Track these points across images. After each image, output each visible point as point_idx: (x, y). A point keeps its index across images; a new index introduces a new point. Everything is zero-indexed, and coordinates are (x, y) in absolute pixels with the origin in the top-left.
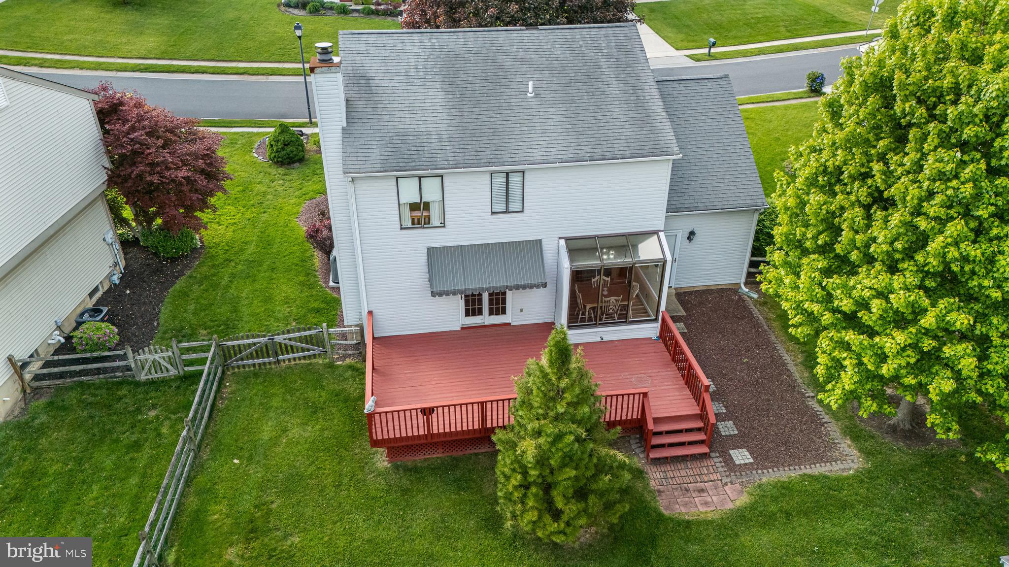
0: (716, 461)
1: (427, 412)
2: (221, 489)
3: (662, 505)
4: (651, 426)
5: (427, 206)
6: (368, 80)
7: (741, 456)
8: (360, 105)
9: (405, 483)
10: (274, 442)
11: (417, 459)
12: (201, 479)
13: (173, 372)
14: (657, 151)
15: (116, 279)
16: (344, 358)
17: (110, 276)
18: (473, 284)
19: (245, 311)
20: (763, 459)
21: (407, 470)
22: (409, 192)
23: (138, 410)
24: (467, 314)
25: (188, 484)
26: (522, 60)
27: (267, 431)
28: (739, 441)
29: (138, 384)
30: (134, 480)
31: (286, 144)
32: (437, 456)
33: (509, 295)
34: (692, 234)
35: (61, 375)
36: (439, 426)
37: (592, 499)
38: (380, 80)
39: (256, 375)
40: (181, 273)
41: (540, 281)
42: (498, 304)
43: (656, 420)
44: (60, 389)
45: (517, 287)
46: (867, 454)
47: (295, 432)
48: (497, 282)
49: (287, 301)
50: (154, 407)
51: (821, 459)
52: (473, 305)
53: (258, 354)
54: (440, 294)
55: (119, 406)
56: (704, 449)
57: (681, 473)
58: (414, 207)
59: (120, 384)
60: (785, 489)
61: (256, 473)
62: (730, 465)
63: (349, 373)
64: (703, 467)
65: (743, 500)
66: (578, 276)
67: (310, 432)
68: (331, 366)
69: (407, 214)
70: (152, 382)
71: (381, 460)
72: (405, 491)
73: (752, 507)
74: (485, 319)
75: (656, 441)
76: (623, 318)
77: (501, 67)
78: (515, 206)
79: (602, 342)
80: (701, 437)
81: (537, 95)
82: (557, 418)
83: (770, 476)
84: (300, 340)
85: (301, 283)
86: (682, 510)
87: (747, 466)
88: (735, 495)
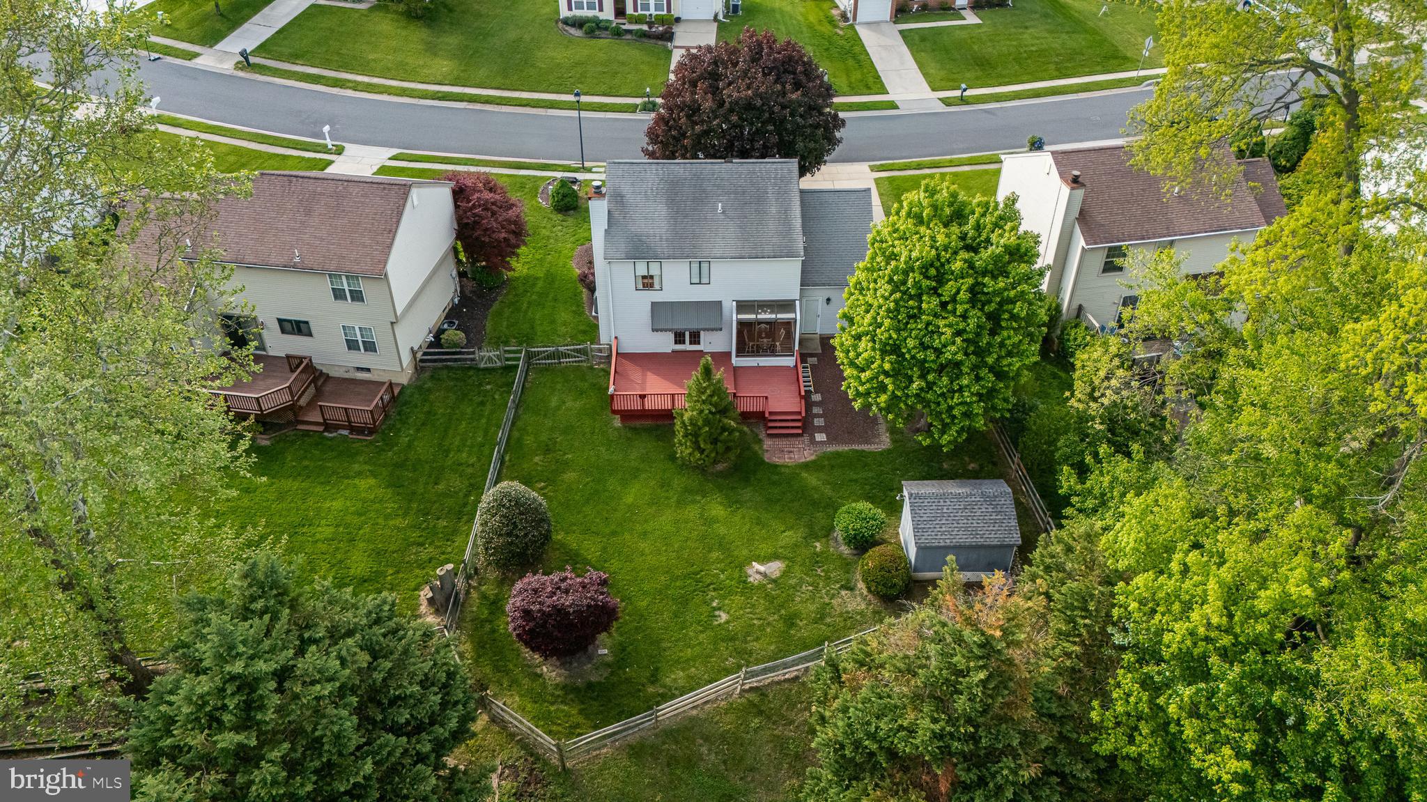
0: (806, 438)
1: (643, 397)
2: (530, 429)
3: (766, 458)
4: (767, 415)
5: (652, 277)
6: (622, 196)
7: (821, 437)
8: (616, 214)
9: (629, 435)
10: (558, 408)
11: (638, 424)
12: (519, 424)
13: (499, 364)
14: (790, 255)
15: (456, 301)
16: (599, 364)
17: (452, 300)
18: (679, 326)
19: (539, 329)
20: (832, 439)
21: (631, 428)
22: (642, 269)
23: (480, 385)
24: (676, 343)
25: (513, 424)
26: (718, 186)
27: (554, 402)
28: (820, 430)
29: (479, 370)
30: (484, 421)
31: (564, 196)
32: (648, 423)
33: (702, 333)
34: (828, 300)
35: (435, 361)
36: (650, 404)
37: (719, 444)
38: (630, 198)
39: (547, 370)
40: (495, 299)
41: (717, 326)
42: (695, 338)
43: (770, 413)
44: (435, 369)
45: (707, 330)
46: (894, 441)
47: (569, 404)
48: (693, 326)
49: (565, 324)
50: (489, 383)
51: (867, 442)
52: (679, 338)
53: (548, 357)
54: (657, 330)
55: (470, 381)
56: (800, 432)
57: (782, 443)
58: (644, 277)
59: (470, 368)
60: (838, 455)
61: (549, 423)
62: (813, 441)
63: (602, 373)
64: (796, 441)
65: (813, 457)
66: (742, 325)
67: (578, 404)
68: (591, 368)
69: (640, 281)
70: (486, 369)
71: (617, 422)
72: (629, 439)
73: (814, 462)
74: (687, 347)
75: (770, 424)
76: (772, 352)
77: (704, 191)
78: (705, 280)
79: (758, 367)
80: (799, 424)
81: (723, 212)
82: (704, 402)
83: (831, 449)
84: (574, 350)
85: (574, 312)
86: (776, 460)
87: (821, 442)
88: (808, 455)
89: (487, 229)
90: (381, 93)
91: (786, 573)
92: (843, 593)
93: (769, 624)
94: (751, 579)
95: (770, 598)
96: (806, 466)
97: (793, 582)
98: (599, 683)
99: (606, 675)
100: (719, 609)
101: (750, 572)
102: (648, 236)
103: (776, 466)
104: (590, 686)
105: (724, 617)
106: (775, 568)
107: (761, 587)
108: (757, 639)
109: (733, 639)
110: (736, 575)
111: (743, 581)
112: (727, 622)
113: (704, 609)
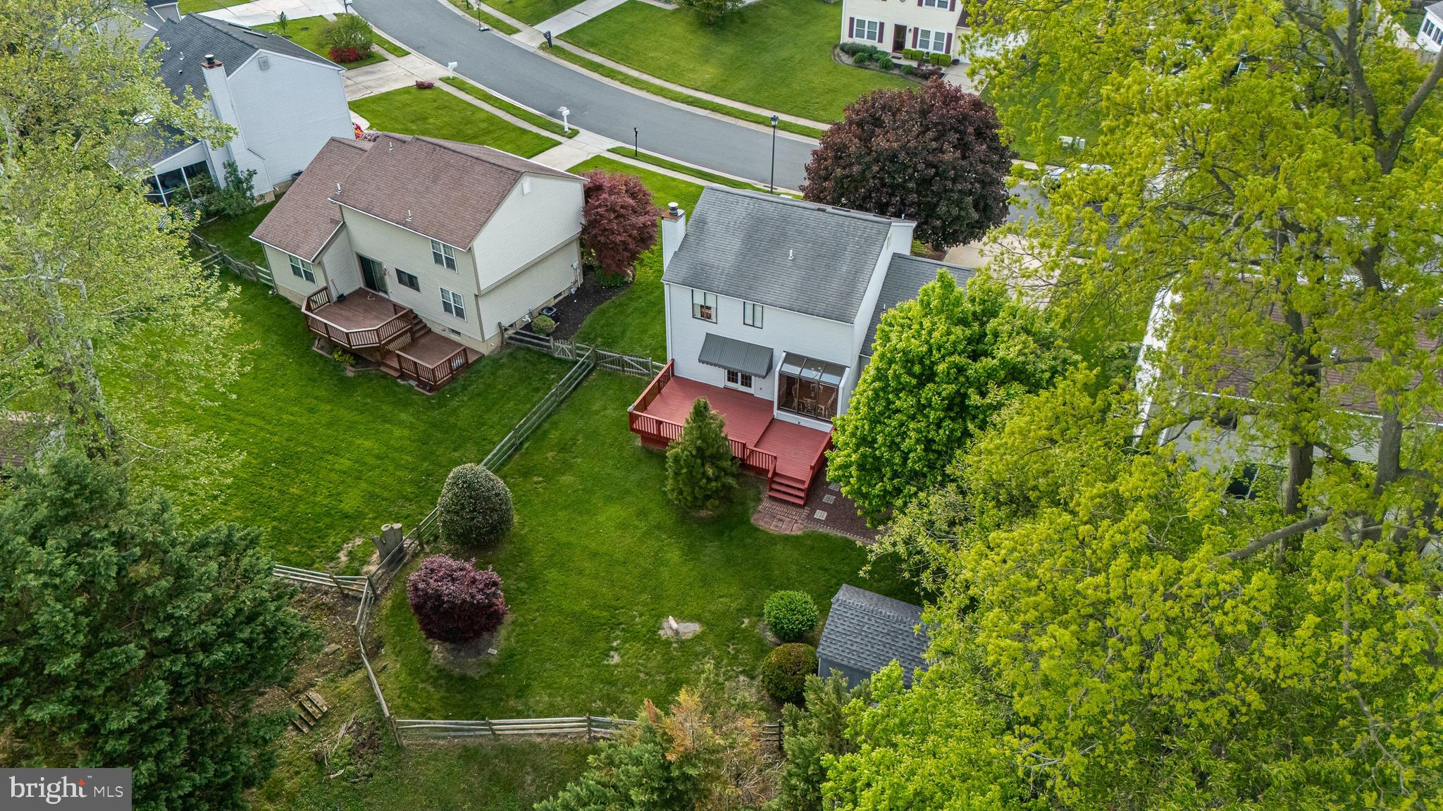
0: (806, 511)
1: (659, 423)
2: (561, 425)
3: (754, 520)
4: (770, 475)
5: (709, 308)
6: (705, 223)
7: (821, 515)
8: (692, 239)
9: (642, 456)
10: (597, 412)
11: (649, 447)
12: (555, 418)
13: (568, 357)
14: (841, 318)
15: (573, 291)
17: (570, 288)
18: (734, 365)
19: (628, 334)
20: (831, 521)
21: (645, 450)
22: (699, 300)
23: (547, 373)
24: (727, 380)
25: (549, 416)
26: (800, 232)
27: (596, 406)
28: (824, 507)
29: (553, 358)
32: (654, 448)
33: (753, 377)
35: (521, 341)
36: (665, 432)
38: (711, 226)
39: (610, 374)
40: (610, 297)
41: (761, 373)
42: (747, 381)
43: (776, 474)
44: (519, 348)
45: (757, 375)
48: (748, 369)
50: (554, 373)
51: (865, 534)
52: (732, 376)
53: (612, 362)
54: (704, 362)
55: (539, 366)
56: (801, 502)
57: (778, 508)
58: (701, 306)
59: (545, 355)
60: (826, 538)
61: (581, 424)
62: (810, 517)
64: (793, 511)
65: (799, 533)
66: (785, 377)
67: (617, 414)
69: (697, 310)
70: (560, 360)
71: (638, 442)
72: (641, 460)
73: (797, 537)
74: (738, 386)
75: (775, 486)
77: (784, 235)
78: (758, 324)
79: (799, 426)
80: (802, 494)
81: (793, 260)
83: (824, 530)
84: (637, 362)
86: (762, 525)
87: (818, 521)
88: (796, 530)
89: (605, 230)
90: (642, 89)
91: (698, 639)
92: (742, 678)
93: (653, 682)
94: (661, 632)
95: (668, 659)
96: (787, 539)
97: (699, 649)
98: (472, 679)
99: (483, 673)
100: (616, 650)
101: (665, 625)
102: (711, 267)
103: (757, 530)
104: (463, 679)
105: (616, 659)
106: (691, 629)
107: (668, 643)
108: (634, 693)
109: (612, 683)
110: (652, 622)
111: (654, 631)
112: (617, 666)
113: (603, 645)
